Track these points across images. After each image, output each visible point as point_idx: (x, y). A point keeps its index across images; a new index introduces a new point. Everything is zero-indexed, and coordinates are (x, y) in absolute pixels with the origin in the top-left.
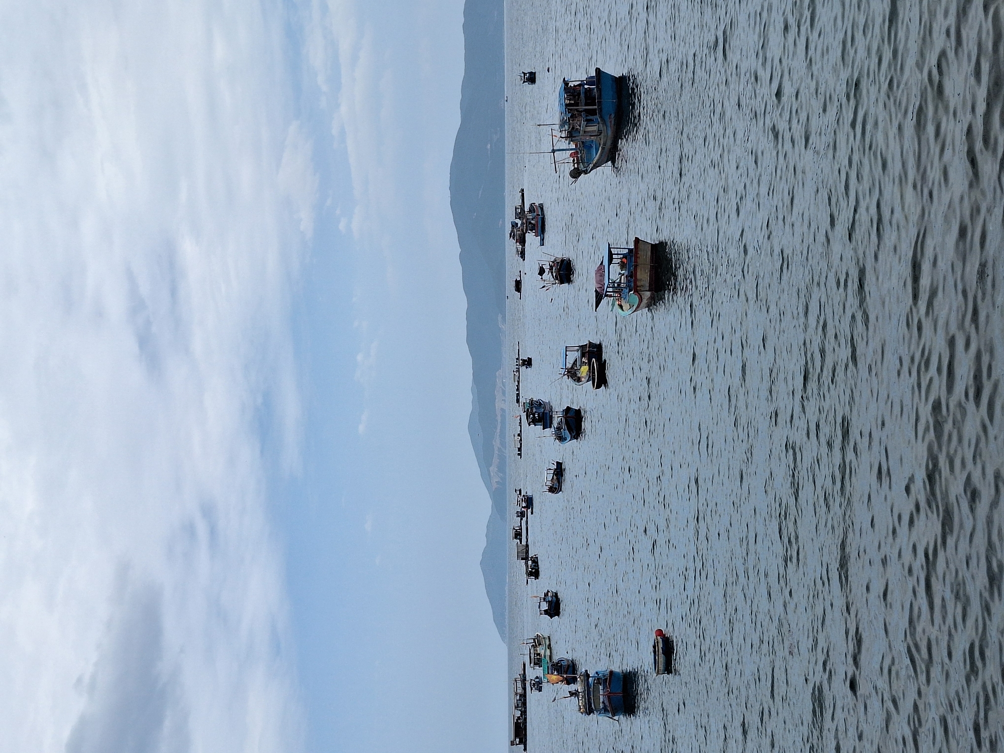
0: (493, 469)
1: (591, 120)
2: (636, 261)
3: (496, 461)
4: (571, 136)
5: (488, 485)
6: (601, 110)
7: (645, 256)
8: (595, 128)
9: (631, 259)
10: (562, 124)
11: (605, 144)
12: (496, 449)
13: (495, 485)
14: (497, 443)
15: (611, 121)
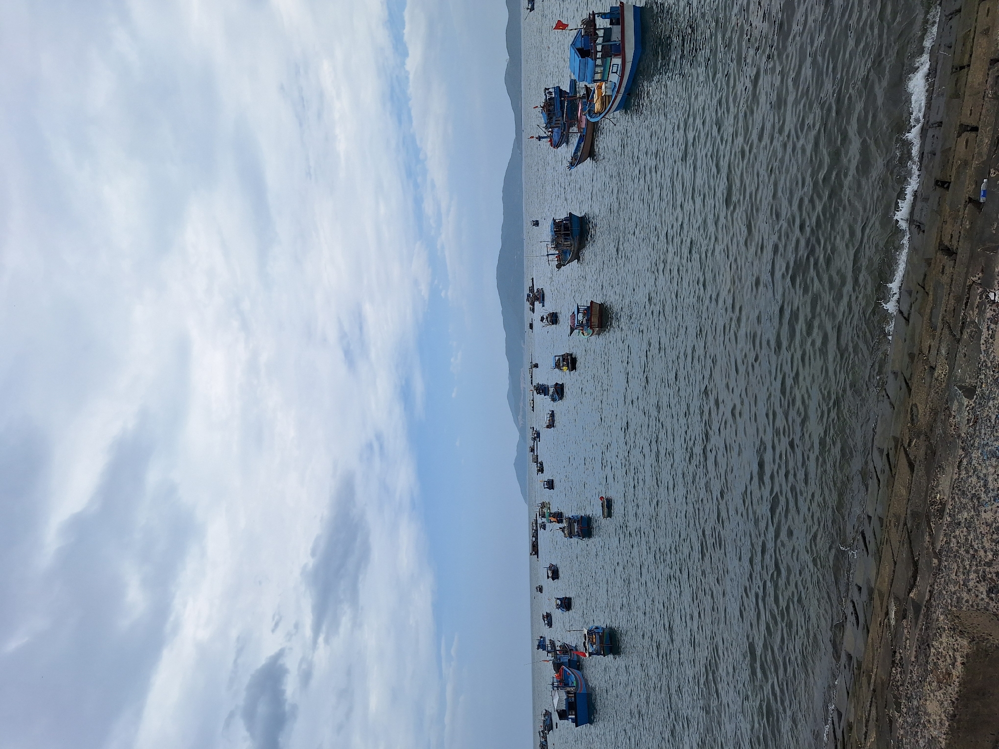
0: (520, 417)
1: (567, 239)
2: (591, 313)
3: (521, 413)
4: (556, 248)
5: (517, 426)
6: (572, 233)
7: (596, 310)
8: (569, 243)
9: (589, 311)
10: (552, 242)
11: (574, 251)
12: (521, 407)
13: (521, 426)
14: (521, 405)
15: (577, 238)
